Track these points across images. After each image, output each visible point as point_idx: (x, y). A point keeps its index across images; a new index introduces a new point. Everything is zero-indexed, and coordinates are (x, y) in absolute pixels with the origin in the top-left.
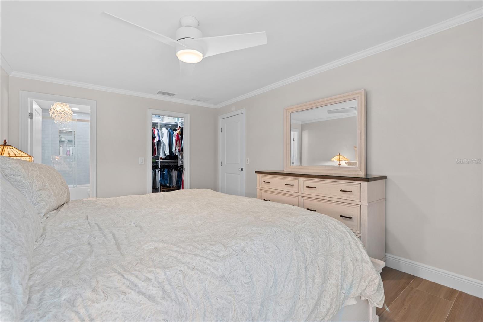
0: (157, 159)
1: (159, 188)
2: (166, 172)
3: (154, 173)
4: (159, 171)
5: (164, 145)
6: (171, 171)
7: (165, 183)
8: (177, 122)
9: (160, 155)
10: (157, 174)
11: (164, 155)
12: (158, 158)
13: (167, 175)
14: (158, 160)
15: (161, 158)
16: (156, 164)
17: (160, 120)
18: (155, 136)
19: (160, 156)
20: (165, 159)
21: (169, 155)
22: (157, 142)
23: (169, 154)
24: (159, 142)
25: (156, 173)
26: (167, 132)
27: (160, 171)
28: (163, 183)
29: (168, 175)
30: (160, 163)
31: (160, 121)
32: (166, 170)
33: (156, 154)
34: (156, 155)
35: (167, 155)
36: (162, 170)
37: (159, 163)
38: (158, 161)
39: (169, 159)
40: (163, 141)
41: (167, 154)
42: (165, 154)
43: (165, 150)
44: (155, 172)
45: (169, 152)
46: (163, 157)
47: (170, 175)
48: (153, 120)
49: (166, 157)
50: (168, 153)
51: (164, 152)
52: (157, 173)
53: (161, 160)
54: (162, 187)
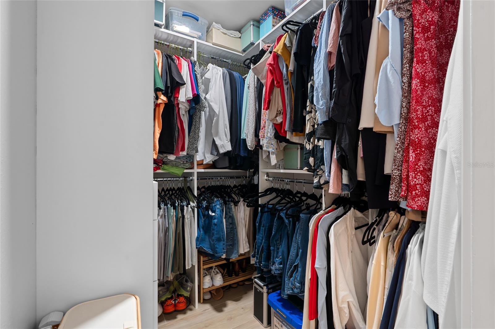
0: (188, 165)
1: (193, 266)
2: (218, 211)
3: (177, 216)
4: (193, 211)
5: (212, 114)
6: (233, 207)
7: (213, 248)
8: (252, 44)
9: (197, 151)
10: (187, 221)
11: (212, 154)
12: (192, 163)
13: (222, 222)
14: (192, 168)
15: (200, 164)
16: (185, 181)
17: (200, 34)
18: (181, 77)
19: (198, 157)
20: (213, 165)
21: (228, 152)
22: (189, 101)
23: (229, 148)
24: (196, 101)
25: (183, 217)
26: (223, 73)
27: (196, 210)
28: (207, 248)
29: (224, 220)
30: (198, 179)
31: (200, 38)
32: (218, 204)
33: (183, 149)
34: (185, 153)
35: (222, 151)
36: (205, 204)
37: (195, 178)
38: (191, 174)
39: (227, 165)
40: (208, 103)
41: (223, 146)
42: (214, 146)
43: (217, 134)
44: (180, 215)
45: (231, 141)
46: (209, 159)
47: (230, 221)
48: (175, 29)
49: (217, 158)
50: (225, 145)
51: (214, 141)
52: (186, 217)
53: (203, 170)
54: (202, 257)
